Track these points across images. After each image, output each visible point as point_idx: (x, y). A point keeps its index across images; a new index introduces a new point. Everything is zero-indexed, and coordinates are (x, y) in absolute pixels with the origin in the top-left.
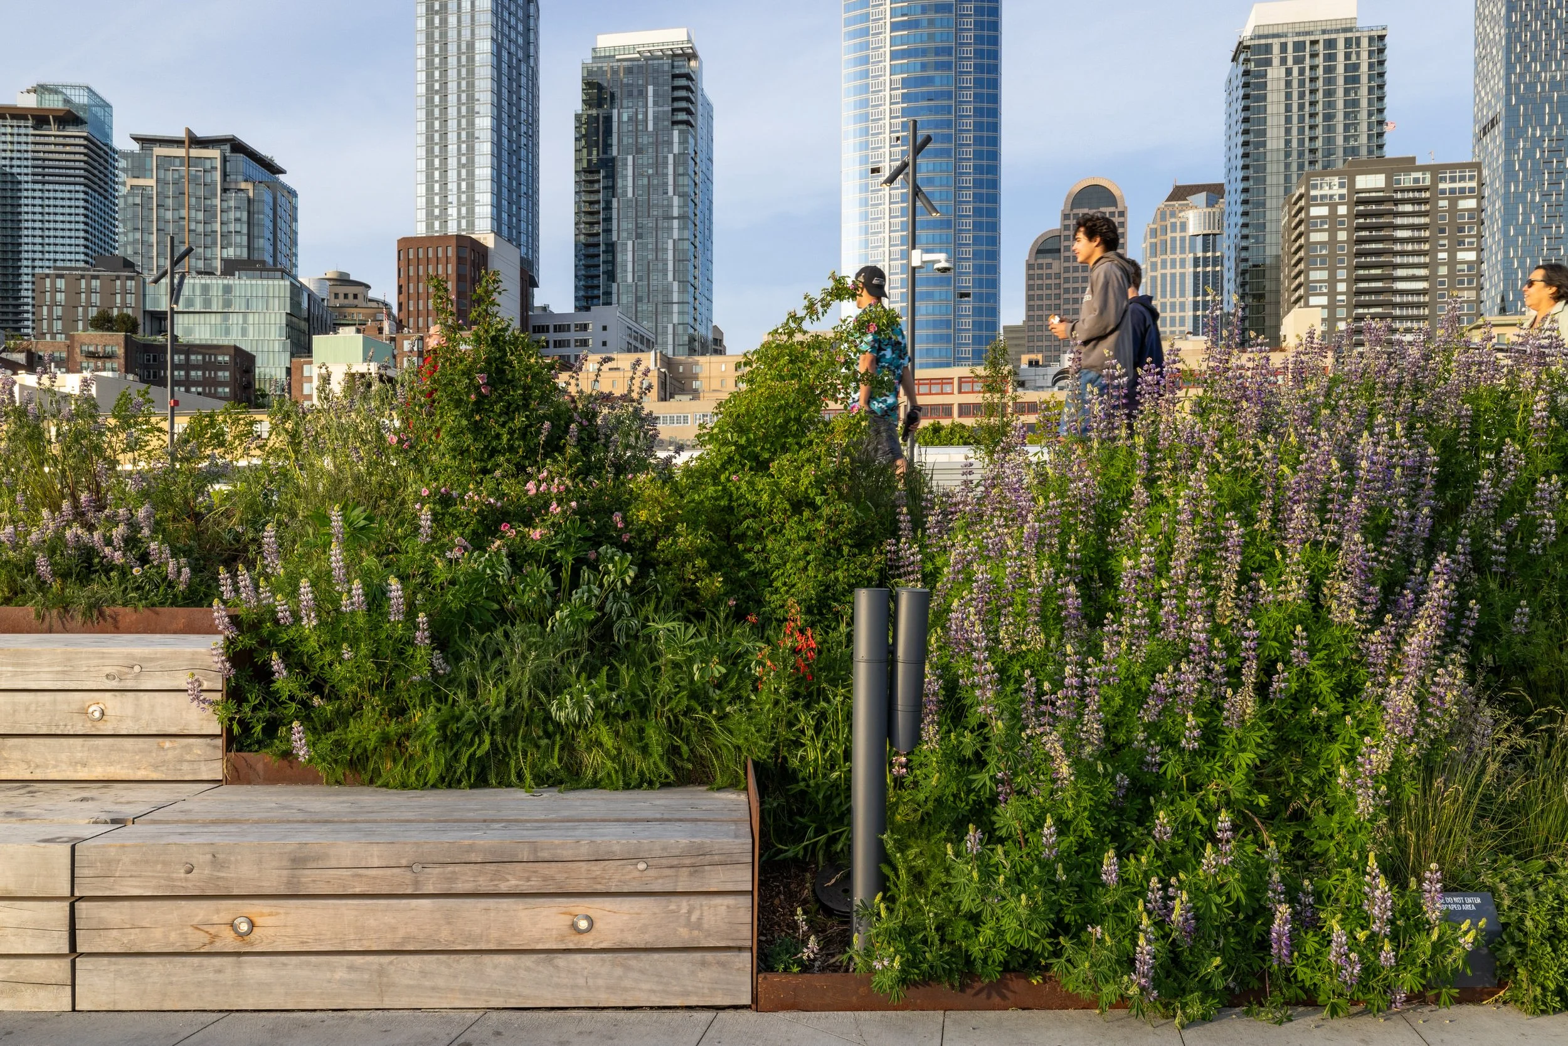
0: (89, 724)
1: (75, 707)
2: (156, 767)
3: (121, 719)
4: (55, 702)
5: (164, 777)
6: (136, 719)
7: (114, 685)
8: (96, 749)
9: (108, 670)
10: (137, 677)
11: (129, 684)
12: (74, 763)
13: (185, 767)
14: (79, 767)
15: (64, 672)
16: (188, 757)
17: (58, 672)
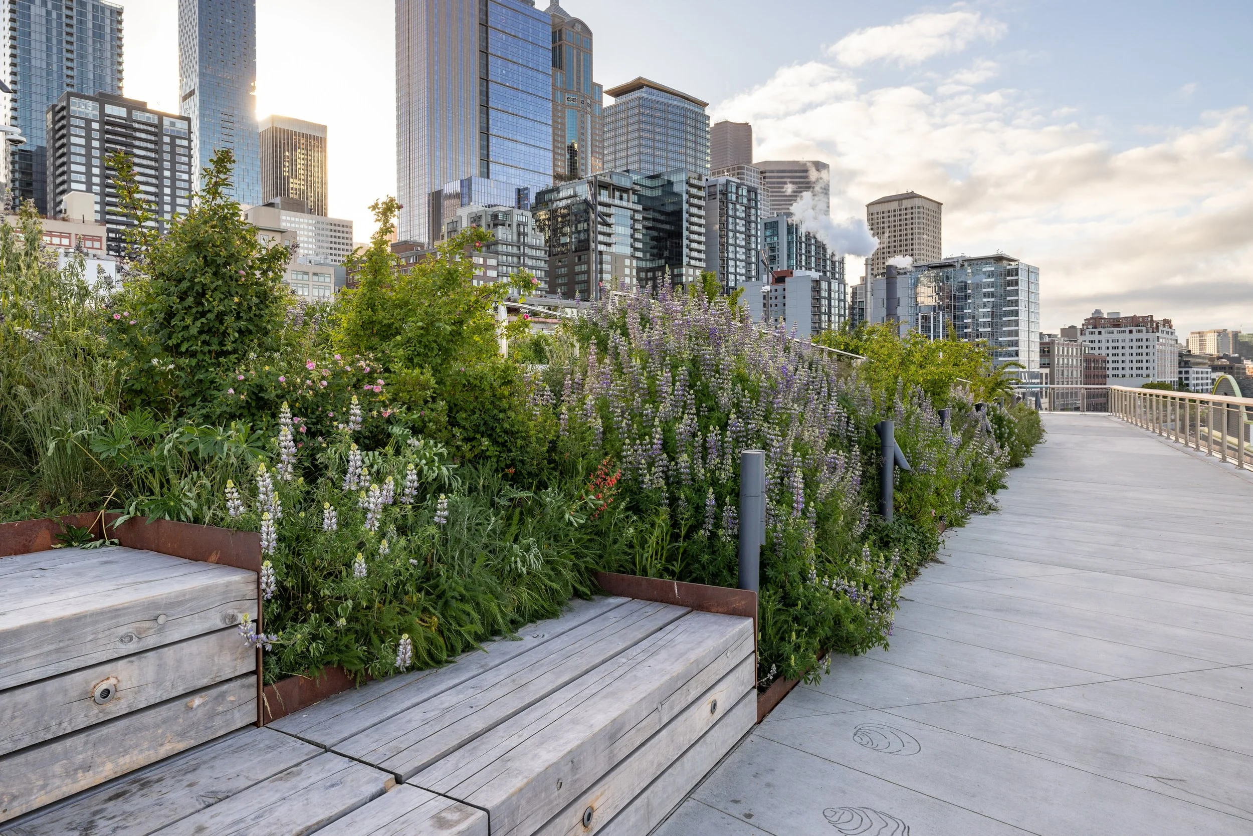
0: (95, 710)
1: (74, 694)
2: (182, 735)
3: (139, 689)
4: (42, 697)
5: (193, 743)
6: (158, 683)
7: (132, 647)
8: (103, 741)
9: (122, 631)
10: (161, 630)
11: (151, 642)
12: (70, 773)
13: (218, 721)
14: (80, 774)
15: (57, 650)
16: (220, 709)
17: (49, 653)
